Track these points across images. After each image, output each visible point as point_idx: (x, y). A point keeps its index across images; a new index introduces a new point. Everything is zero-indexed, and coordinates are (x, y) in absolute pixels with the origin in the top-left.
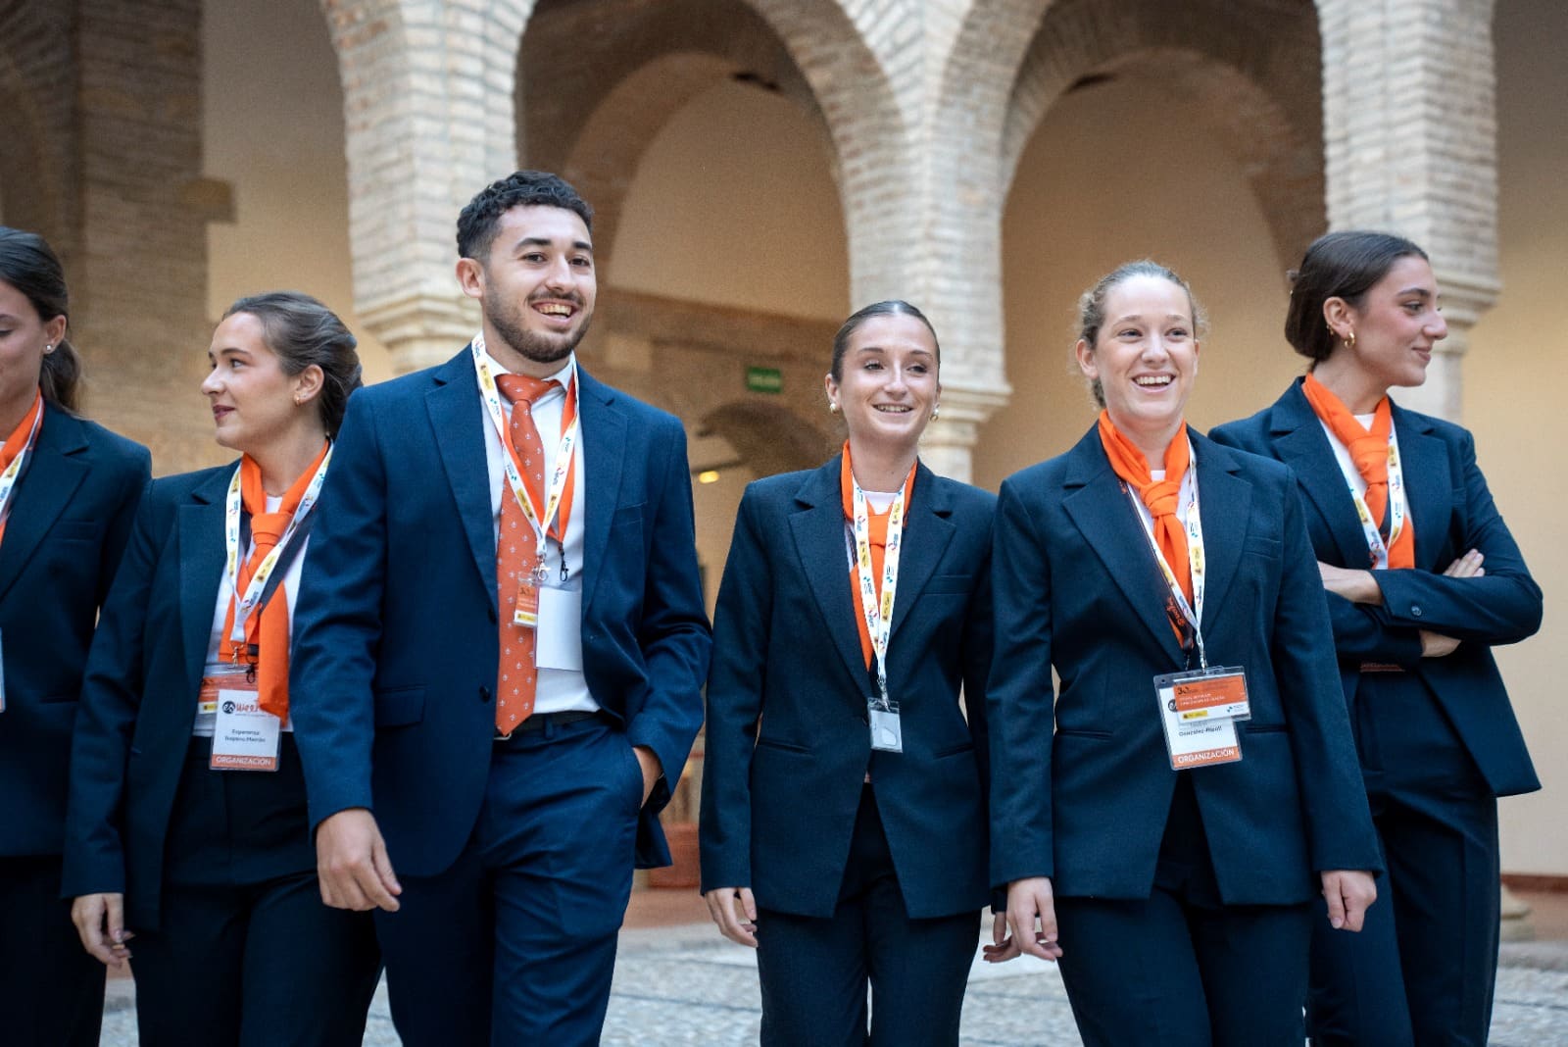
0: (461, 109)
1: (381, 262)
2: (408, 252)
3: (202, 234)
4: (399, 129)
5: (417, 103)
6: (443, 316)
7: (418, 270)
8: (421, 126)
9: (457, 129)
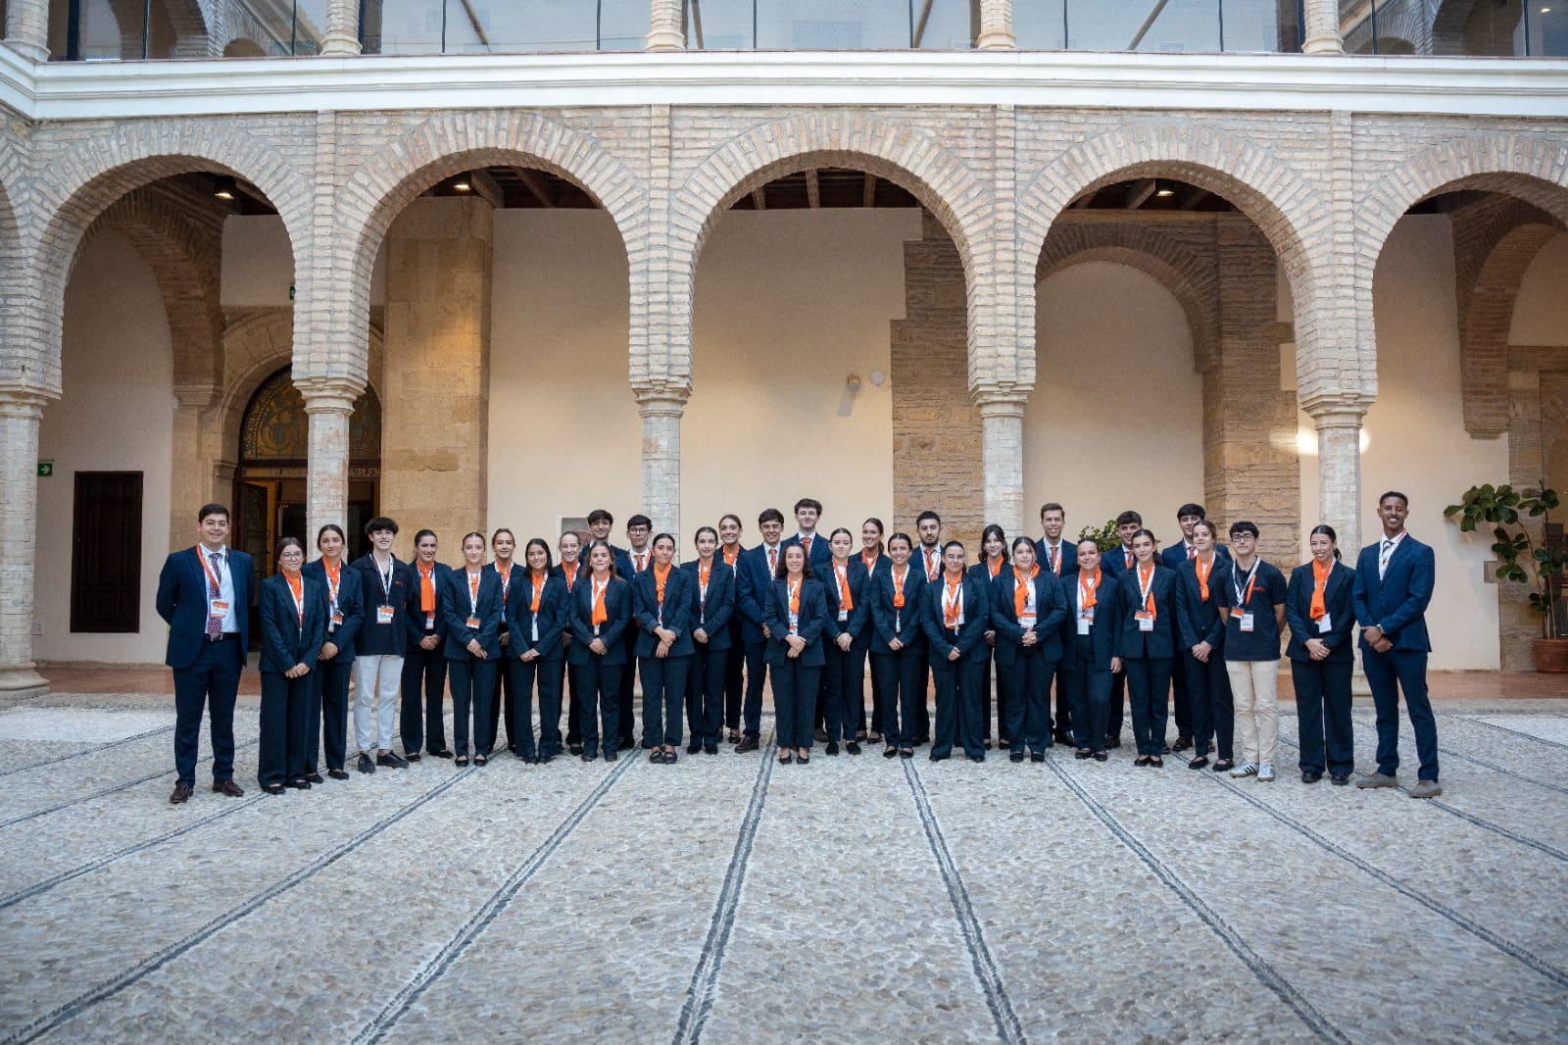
0: (1341, 303)
1: (1306, 379)
2: (1316, 374)
3: (1277, 350)
4: (1311, 317)
5: (1319, 303)
6: (1335, 404)
7: (1321, 383)
8: (1321, 314)
9: (1340, 313)
